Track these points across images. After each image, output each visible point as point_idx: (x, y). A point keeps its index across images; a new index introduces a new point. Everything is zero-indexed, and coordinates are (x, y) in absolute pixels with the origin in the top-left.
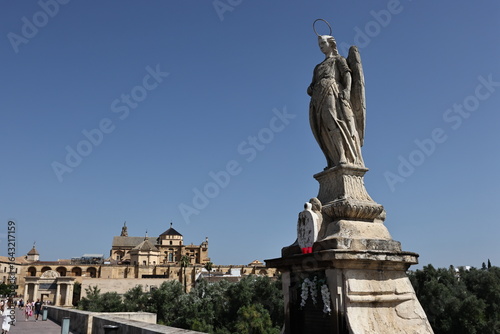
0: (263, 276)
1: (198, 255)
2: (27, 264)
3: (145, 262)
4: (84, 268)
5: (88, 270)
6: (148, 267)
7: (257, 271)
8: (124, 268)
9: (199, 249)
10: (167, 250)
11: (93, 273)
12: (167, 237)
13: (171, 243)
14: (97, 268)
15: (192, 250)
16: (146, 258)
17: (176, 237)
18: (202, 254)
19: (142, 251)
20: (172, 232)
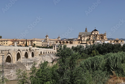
0: (117, 43)
1: (103, 37)
2: (56, 41)
3: (84, 40)
4: (69, 42)
5: (70, 42)
6: (85, 41)
7: (115, 42)
8: (79, 41)
9: (103, 35)
10: (93, 36)
11: (71, 43)
12: (94, 32)
13: (95, 34)
14: (72, 42)
15: (101, 35)
16: (84, 39)
17: (96, 32)
18: (104, 36)
19: (83, 37)
20: (96, 30)
